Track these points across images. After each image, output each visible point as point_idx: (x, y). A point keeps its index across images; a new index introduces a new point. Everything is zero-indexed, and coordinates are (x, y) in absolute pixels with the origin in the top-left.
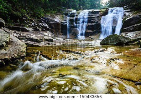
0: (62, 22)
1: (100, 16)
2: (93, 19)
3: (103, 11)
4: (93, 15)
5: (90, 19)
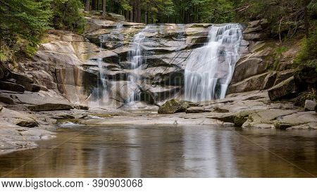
0: (84, 65)
1: (186, 48)
2: (167, 55)
3: (195, 35)
4: (170, 43)
5: (160, 56)
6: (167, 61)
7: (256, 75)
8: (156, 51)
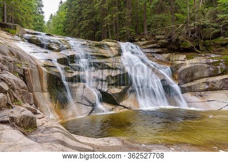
0: (45, 66)
1: (116, 55)
2: (108, 60)
5: (102, 61)
6: (110, 65)
7: (208, 77)
8: (97, 56)
